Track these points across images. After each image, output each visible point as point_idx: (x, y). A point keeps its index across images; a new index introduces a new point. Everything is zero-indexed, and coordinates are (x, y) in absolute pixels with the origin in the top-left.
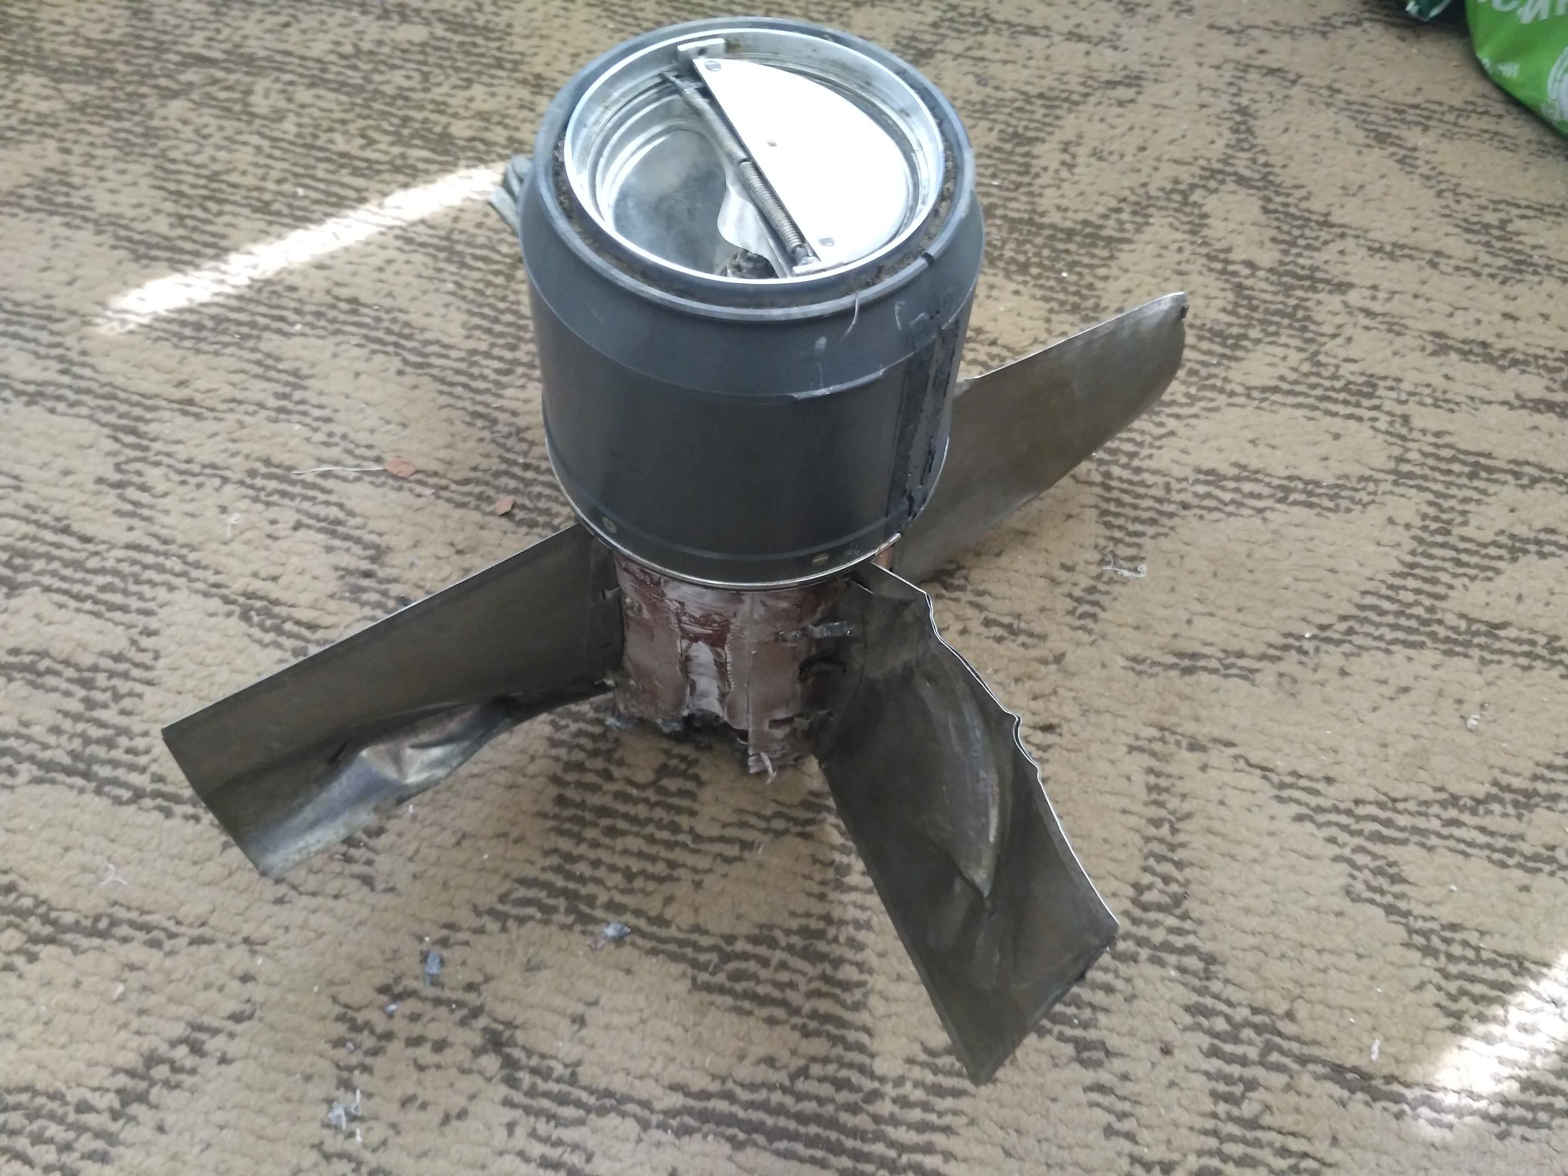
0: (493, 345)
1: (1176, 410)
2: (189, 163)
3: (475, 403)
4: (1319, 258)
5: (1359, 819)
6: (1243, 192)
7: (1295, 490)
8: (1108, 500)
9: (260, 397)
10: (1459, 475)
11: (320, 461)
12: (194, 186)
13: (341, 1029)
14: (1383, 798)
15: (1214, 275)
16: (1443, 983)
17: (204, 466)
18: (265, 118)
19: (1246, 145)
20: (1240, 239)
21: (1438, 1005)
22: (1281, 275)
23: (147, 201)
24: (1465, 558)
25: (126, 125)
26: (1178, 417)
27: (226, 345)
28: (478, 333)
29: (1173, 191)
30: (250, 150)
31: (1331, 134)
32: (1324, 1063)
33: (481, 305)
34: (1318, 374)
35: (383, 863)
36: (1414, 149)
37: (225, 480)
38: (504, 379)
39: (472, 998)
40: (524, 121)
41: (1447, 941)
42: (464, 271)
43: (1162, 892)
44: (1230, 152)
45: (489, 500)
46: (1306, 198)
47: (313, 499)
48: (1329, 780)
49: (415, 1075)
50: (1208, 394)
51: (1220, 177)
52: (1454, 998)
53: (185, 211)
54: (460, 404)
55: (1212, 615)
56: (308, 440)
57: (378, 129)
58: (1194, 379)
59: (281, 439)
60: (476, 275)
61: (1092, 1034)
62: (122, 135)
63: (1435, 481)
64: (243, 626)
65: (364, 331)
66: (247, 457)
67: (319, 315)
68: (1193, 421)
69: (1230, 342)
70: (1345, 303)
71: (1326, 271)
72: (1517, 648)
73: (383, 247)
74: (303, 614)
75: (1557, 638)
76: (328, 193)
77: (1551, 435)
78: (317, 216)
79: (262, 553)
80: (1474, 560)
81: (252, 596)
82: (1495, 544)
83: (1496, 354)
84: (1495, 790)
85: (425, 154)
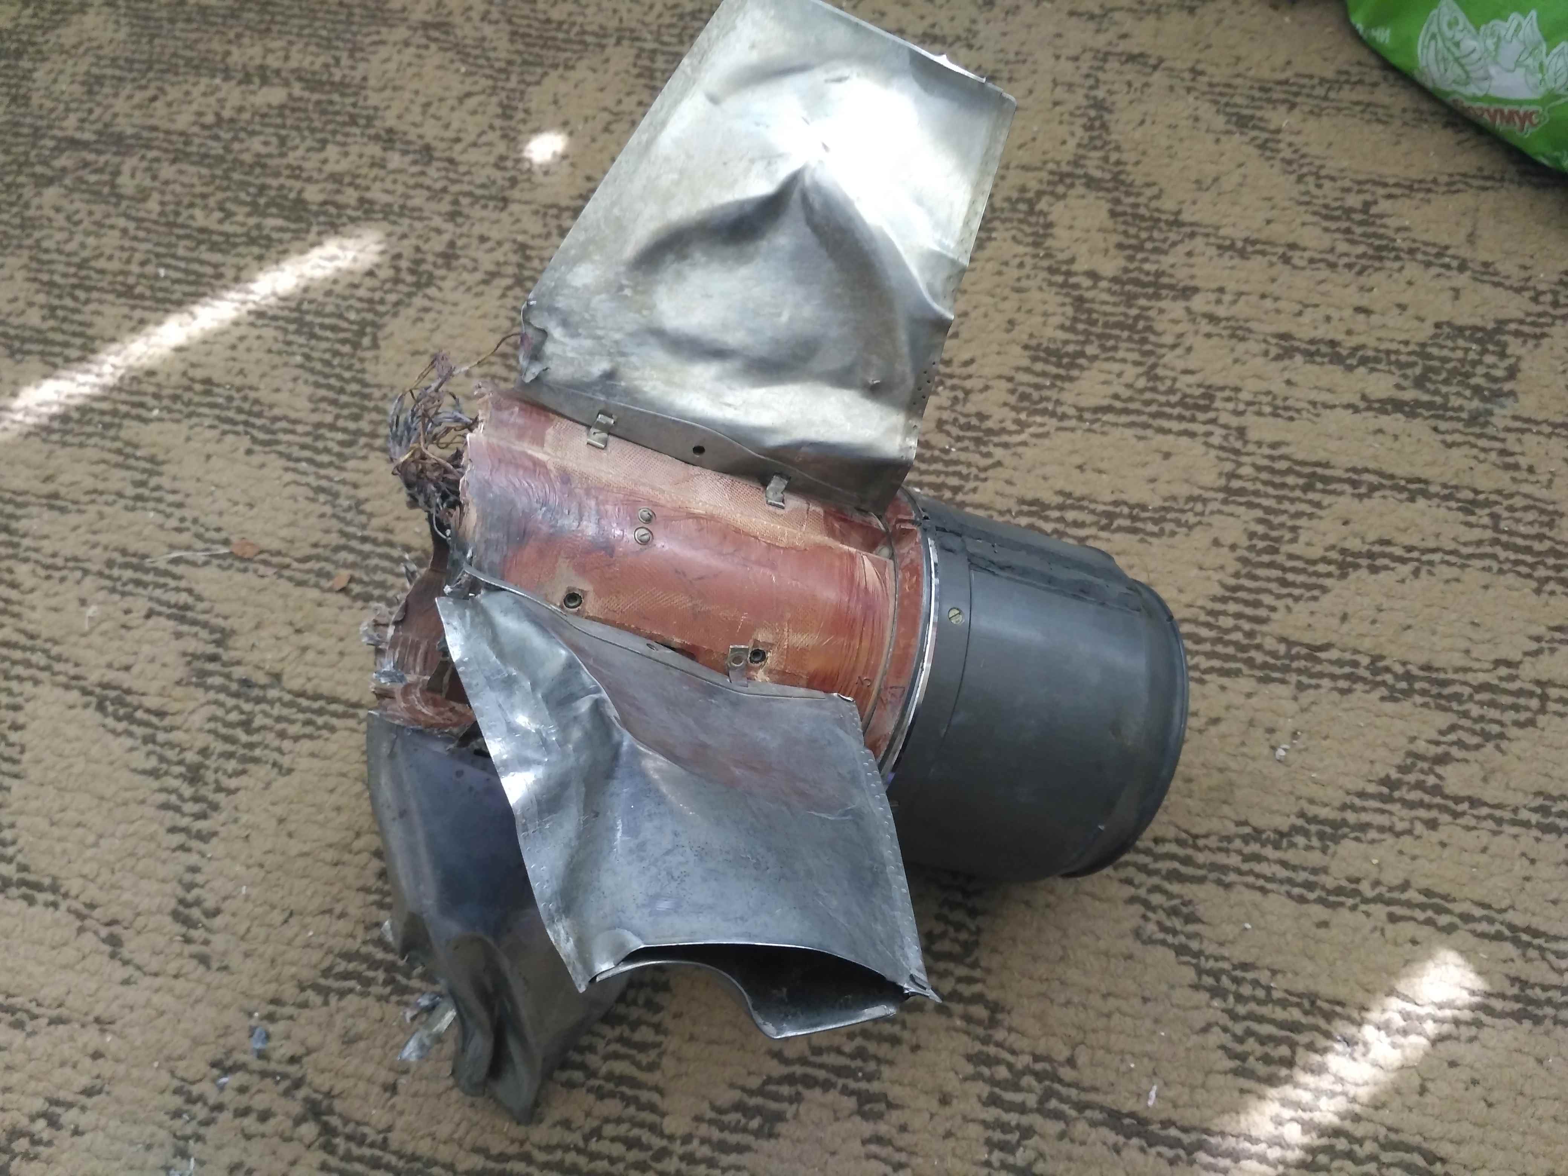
0: (337, 417)
1: (1005, 438)
2: (61, 252)
3: (319, 477)
4: (1166, 261)
5: (1157, 857)
6: (1092, 195)
7: (1120, 515)
9: (117, 486)
10: (1293, 488)
11: (172, 547)
12: (65, 275)
13: (178, 1101)
14: (1184, 836)
15: (1054, 289)
16: (1230, 1024)
17: (67, 560)
18: (132, 198)
19: (1098, 143)
20: (1084, 249)
21: (1223, 1047)
22: (1123, 283)
23: (21, 295)
24: (1290, 577)
26: (1006, 445)
27: (90, 435)
28: (323, 405)
29: (1018, 200)
30: (116, 233)
31: (1190, 122)
32: (1102, 1109)
33: (327, 376)
34: (1154, 390)
35: (219, 942)
36: (1278, 131)
37: (86, 572)
38: (347, 451)
39: (293, 1069)
40: (375, 179)
41: (1237, 981)
42: (313, 342)
43: (955, 940)
44: (1081, 152)
45: (328, 576)
46: (1157, 197)
47: (164, 585)
49: (243, 1144)
50: (1038, 419)
51: (1068, 181)
52: (1240, 1040)
53: (56, 302)
54: (304, 479)
56: (161, 527)
57: (237, 201)
58: (1026, 404)
59: (136, 528)
60: (324, 345)
61: (875, 1087)
63: (1267, 496)
64: (98, 716)
65: (217, 412)
66: (106, 548)
67: (176, 398)
68: (1020, 450)
69: (1065, 360)
70: (1188, 310)
71: (1171, 276)
72: (1337, 671)
73: (236, 323)
74: (152, 702)
75: (1382, 658)
76: (186, 271)
77: (1396, 437)
78: (176, 296)
79: (116, 644)
80: (1301, 578)
81: (105, 686)
82: (1324, 560)
83: (1344, 352)
84: (1300, 822)
85: (280, 222)
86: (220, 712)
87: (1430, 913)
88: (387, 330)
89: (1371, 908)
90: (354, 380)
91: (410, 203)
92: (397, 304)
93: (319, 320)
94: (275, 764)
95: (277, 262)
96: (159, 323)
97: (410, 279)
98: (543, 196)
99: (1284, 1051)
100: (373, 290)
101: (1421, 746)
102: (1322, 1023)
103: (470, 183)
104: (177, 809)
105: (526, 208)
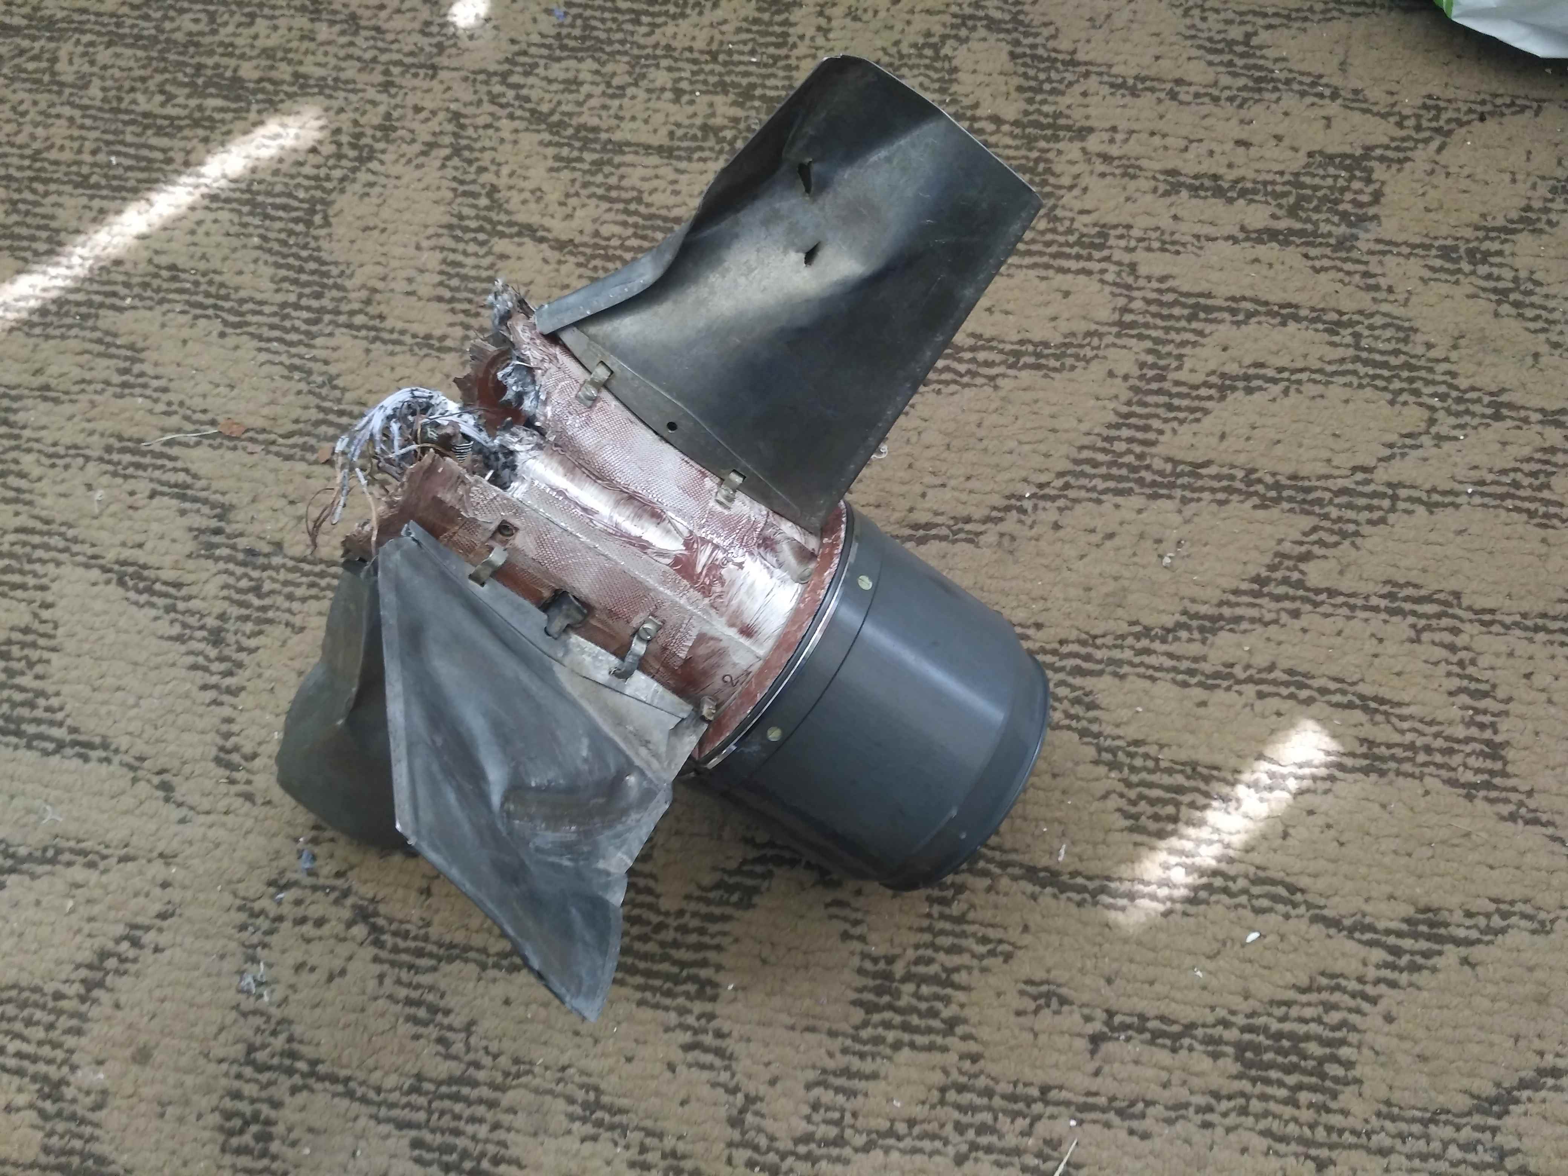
0: (300, 296)
3: (291, 355)
4: (1063, 101)
5: (1063, 657)
6: (993, 38)
7: (1026, 353)
9: (105, 375)
10: (1178, 319)
11: (164, 430)
13: (242, 917)
14: (1084, 636)
16: (1126, 791)
17: (68, 448)
18: (73, 86)
20: (986, 93)
21: (1119, 810)
22: (1024, 127)
24: (1176, 402)
27: (70, 327)
28: (286, 285)
29: (925, 45)
30: (64, 123)
32: (1021, 866)
33: (285, 256)
34: (1054, 231)
35: (260, 782)
37: (87, 458)
38: (314, 329)
39: (339, 882)
40: (306, 52)
41: (1131, 755)
42: (267, 223)
45: (312, 449)
46: (1054, 37)
47: (162, 467)
48: (1039, 626)
49: (304, 946)
51: (970, 23)
52: (1134, 803)
54: (277, 359)
55: (943, 485)
56: (151, 411)
57: (175, 82)
59: (127, 415)
60: (279, 225)
63: (1156, 327)
64: (121, 591)
65: (186, 297)
66: (102, 435)
67: (145, 285)
70: (1083, 150)
71: (1068, 117)
72: (1216, 484)
73: (192, 208)
74: (168, 575)
75: (1254, 470)
76: (137, 158)
77: (1271, 265)
78: (131, 183)
79: (127, 523)
80: (1185, 403)
81: (124, 563)
82: (1206, 384)
83: (1226, 185)
84: (1184, 619)
85: (219, 102)
86: (231, 581)
87: (1292, 689)
88: (336, 207)
89: (1243, 687)
90: (311, 258)
91: (343, 76)
92: (343, 180)
93: (270, 200)
94: (287, 624)
95: (223, 144)
96: (119, 212)
97: (352, 154)
98: (470, 62)
99: (1170, 810)
100: (318, 167)
101: (1287, 547)
102: (1202, 786)
103: (400, 51)
104: (206, 669)
105: (456, 75)
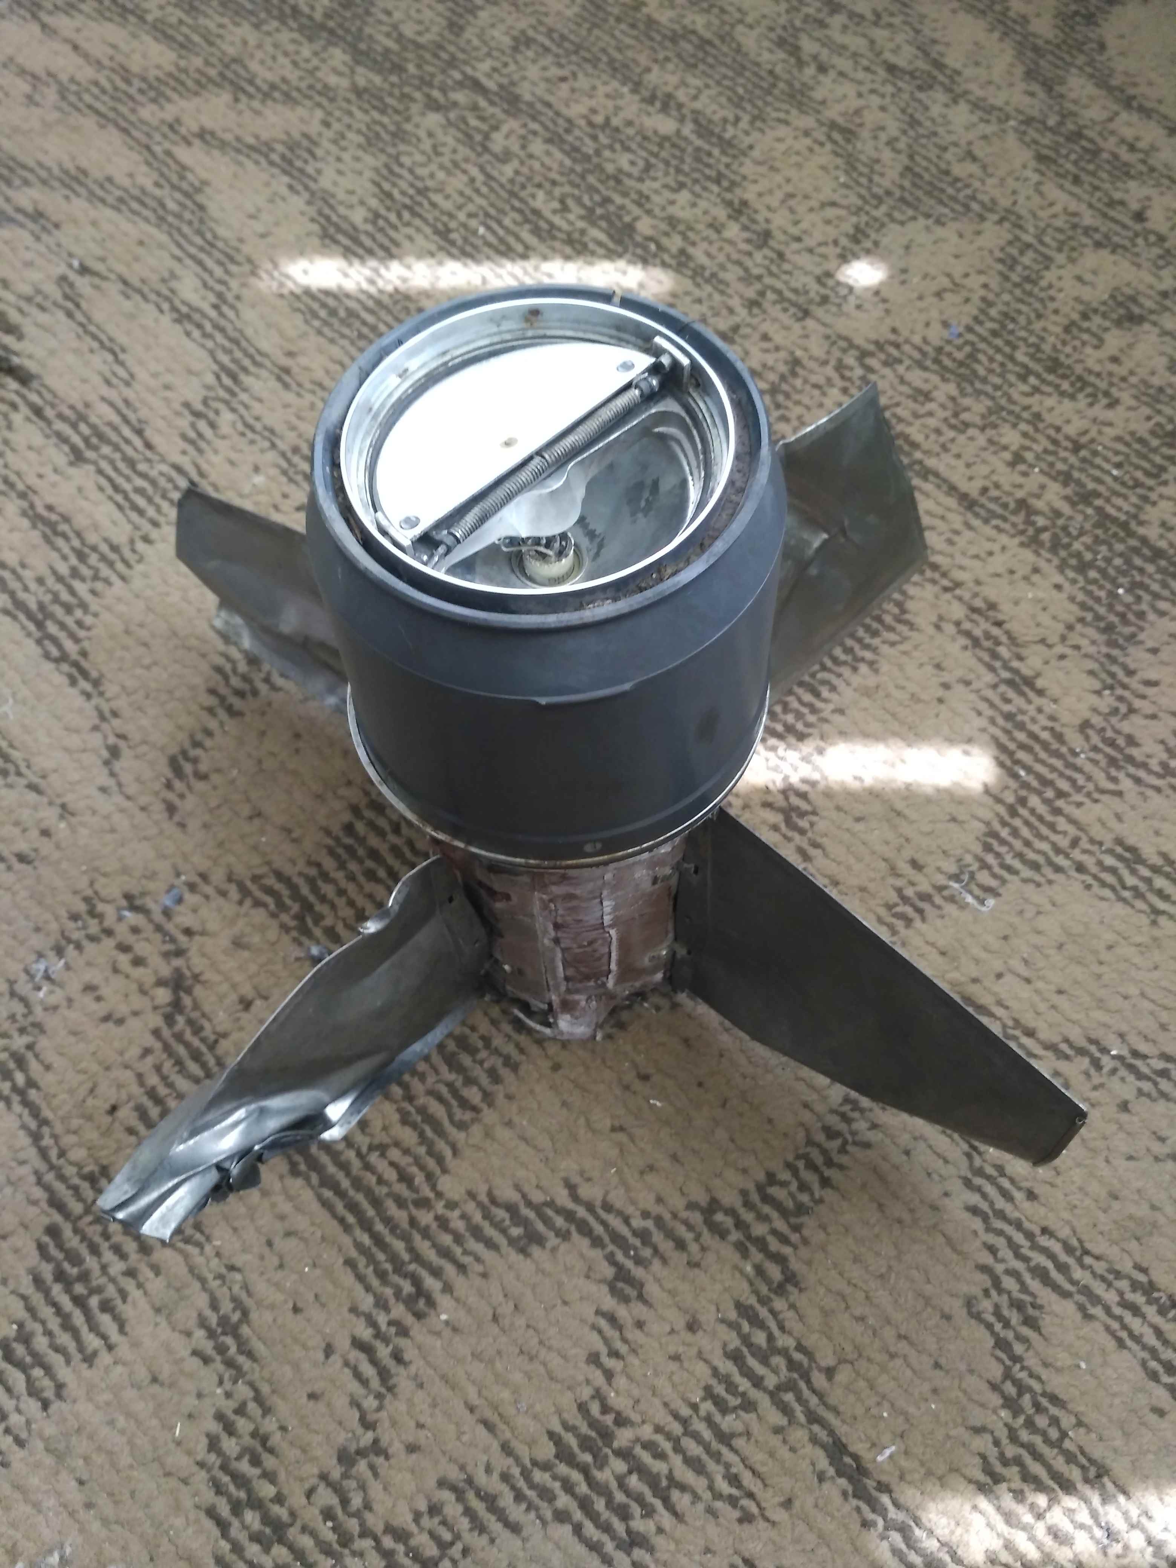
1: (1142, 774)
2: (411, 171)
5: (1035, 1246)
8: (1004, 824)
12: (403, 193)
13: (82, 908)
14: (1074, 1242)
16: (1005, 1441)
17: (265, 428)
18: (495, 156)
21: (983, 1457)
23: (359, 191)
25: (385, 120)
26: (1138, 781)
27: (343, 336)
30: (465, 178)
32: (831, 1433)
35: (190, 803)
37: (273, 446)
39: (183, 939)
40: (704, 239)
41: (1039, 1408)
48: (1031, 1195)
49: (108, 973)
52: (1005, 1463)
53: (383, 211)
55: (1028, 981)
57: (579, 201)
61: (638, 1272)
62: (378, 128)
68: (1150, 792)
76: (501, 240)
85: (602, 237)
91: (722, 275)
98: (842, 326)
99: (1041, 1499)
102: (1095, 1498)
103: (786, 283)
104: (226, 678)
105: (822, 329)
